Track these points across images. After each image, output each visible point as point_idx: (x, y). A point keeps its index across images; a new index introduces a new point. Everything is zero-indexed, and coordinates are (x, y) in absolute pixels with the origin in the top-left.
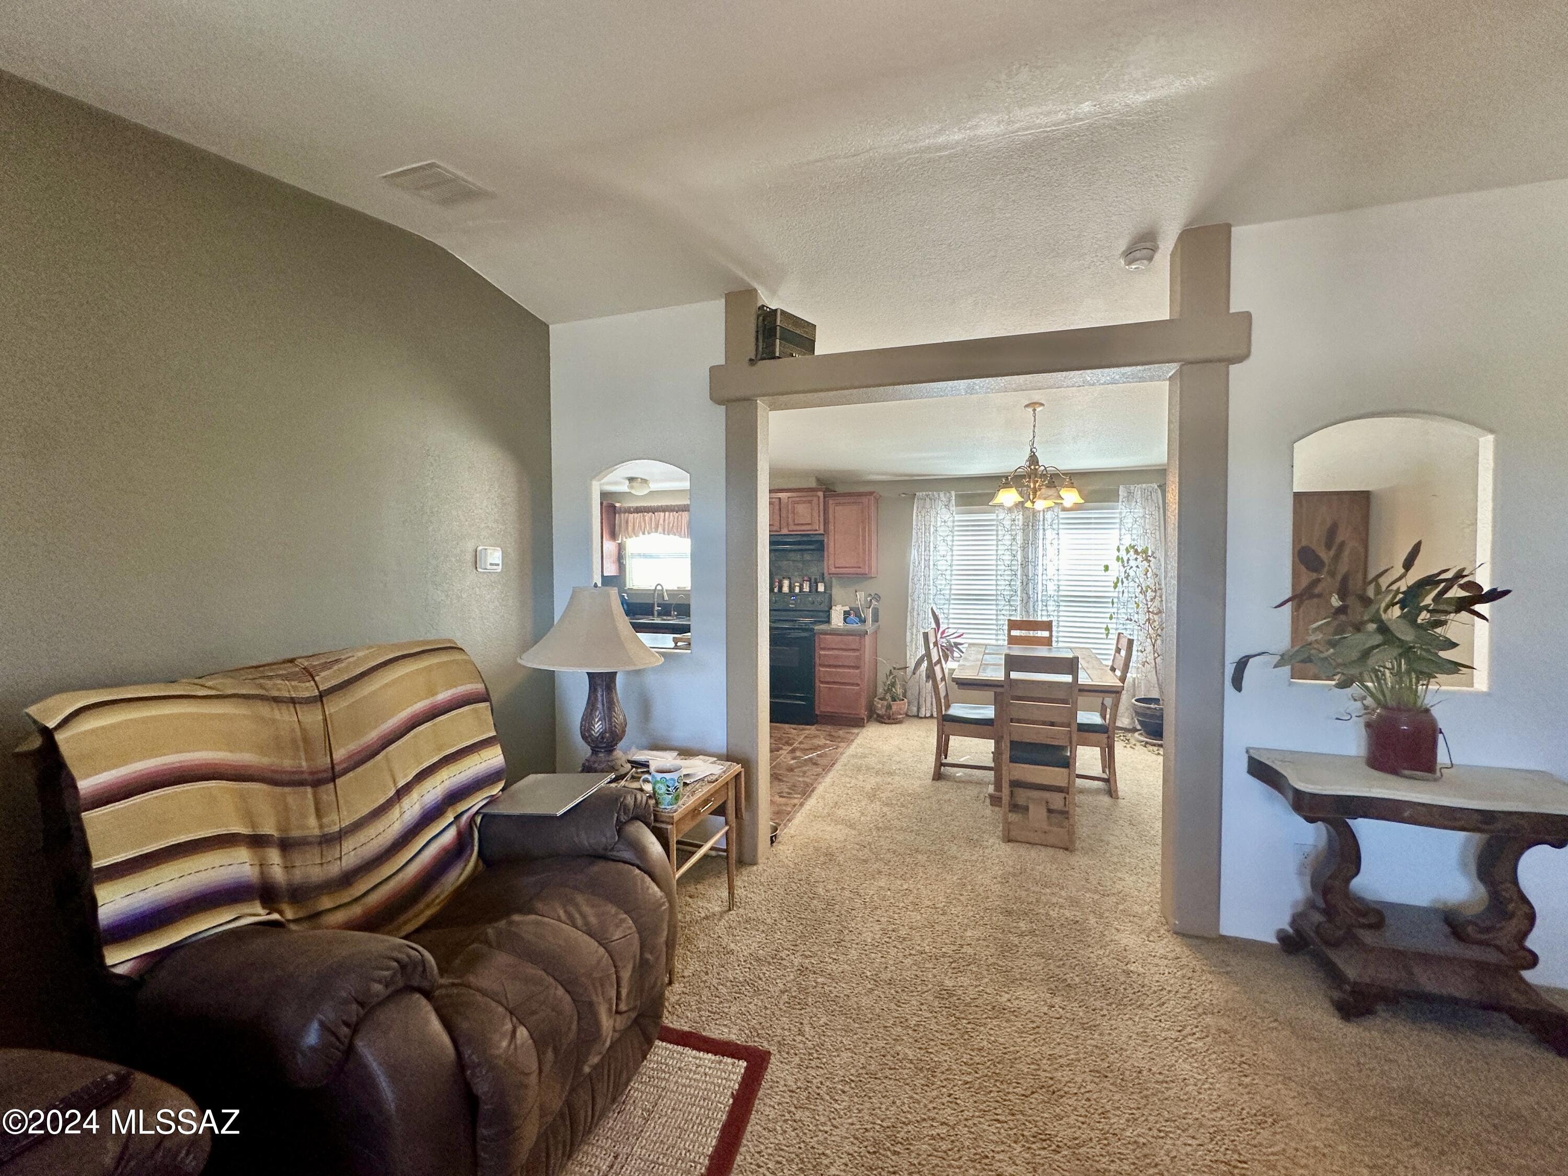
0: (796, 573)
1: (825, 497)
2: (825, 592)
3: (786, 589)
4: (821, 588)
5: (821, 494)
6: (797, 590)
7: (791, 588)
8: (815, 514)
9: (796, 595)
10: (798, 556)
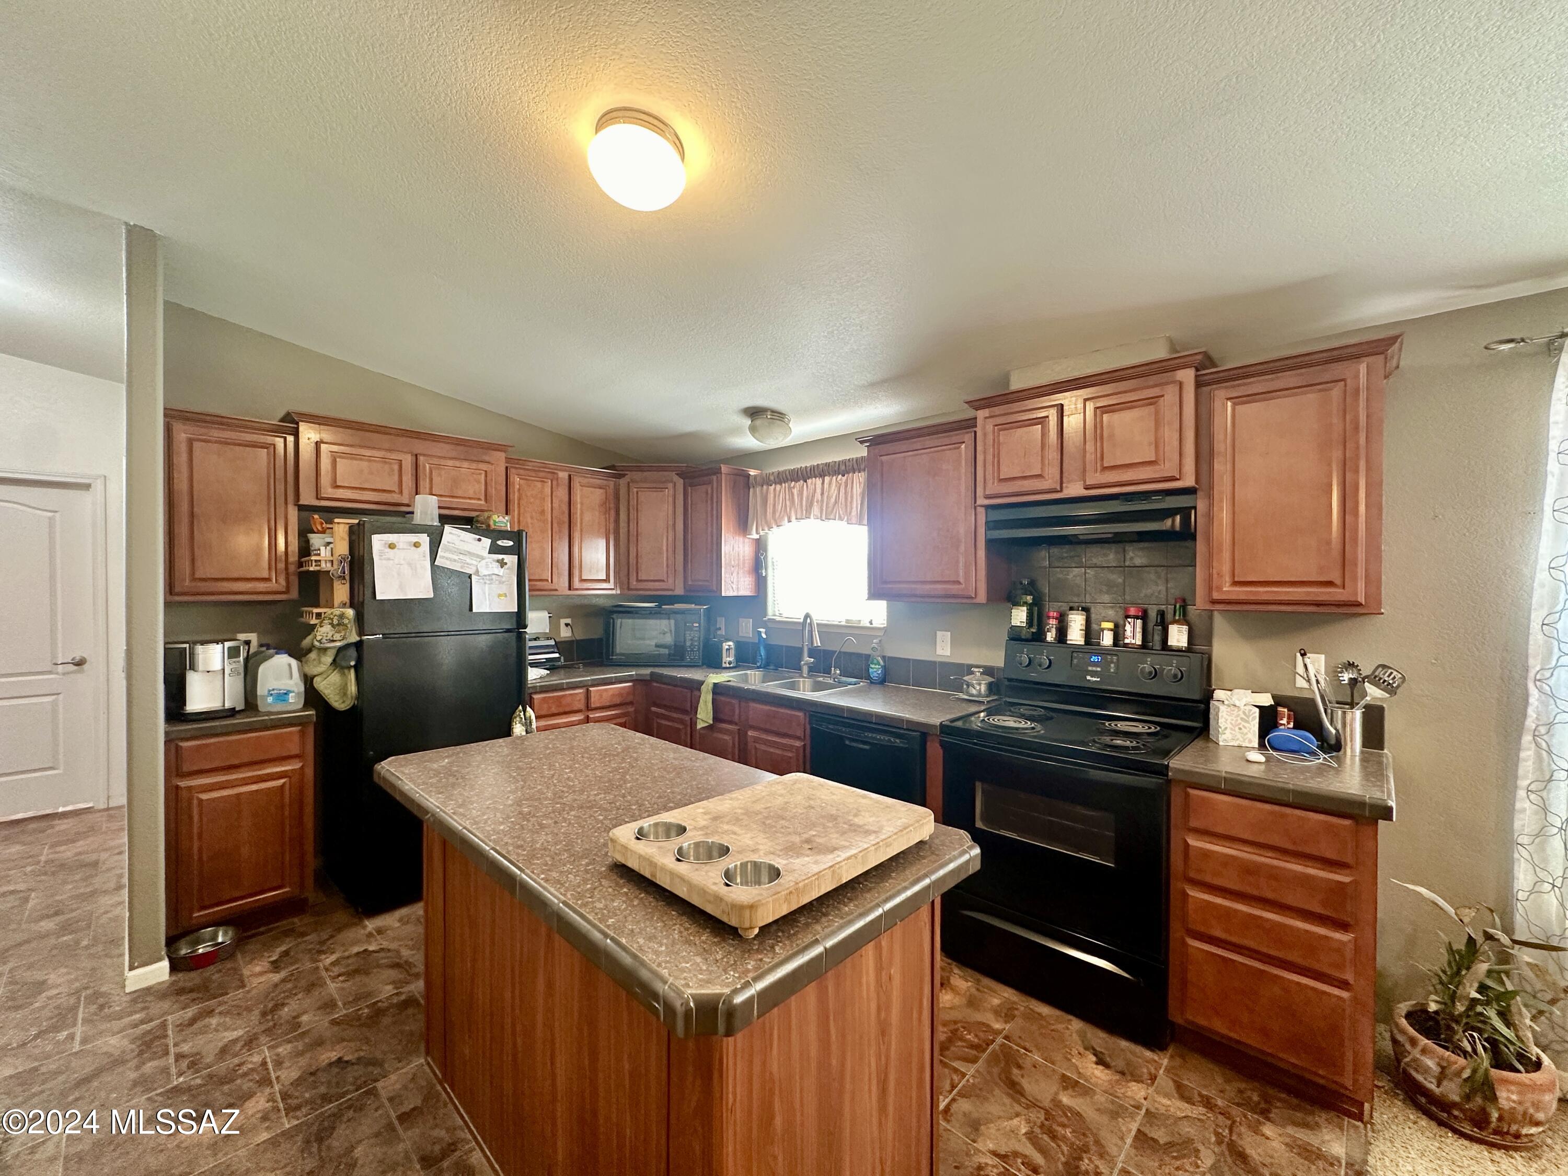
0: (1106, 598)
1: (1199, 385)
2: (1189, 649)
3: (1076, 635)
4: (1178, 636)
5: (1187, 376)
6: (1107, 639)
7: (1090, 633)
8: (1170, 435)
9: (1104, 652)
10: (1110, 556)
